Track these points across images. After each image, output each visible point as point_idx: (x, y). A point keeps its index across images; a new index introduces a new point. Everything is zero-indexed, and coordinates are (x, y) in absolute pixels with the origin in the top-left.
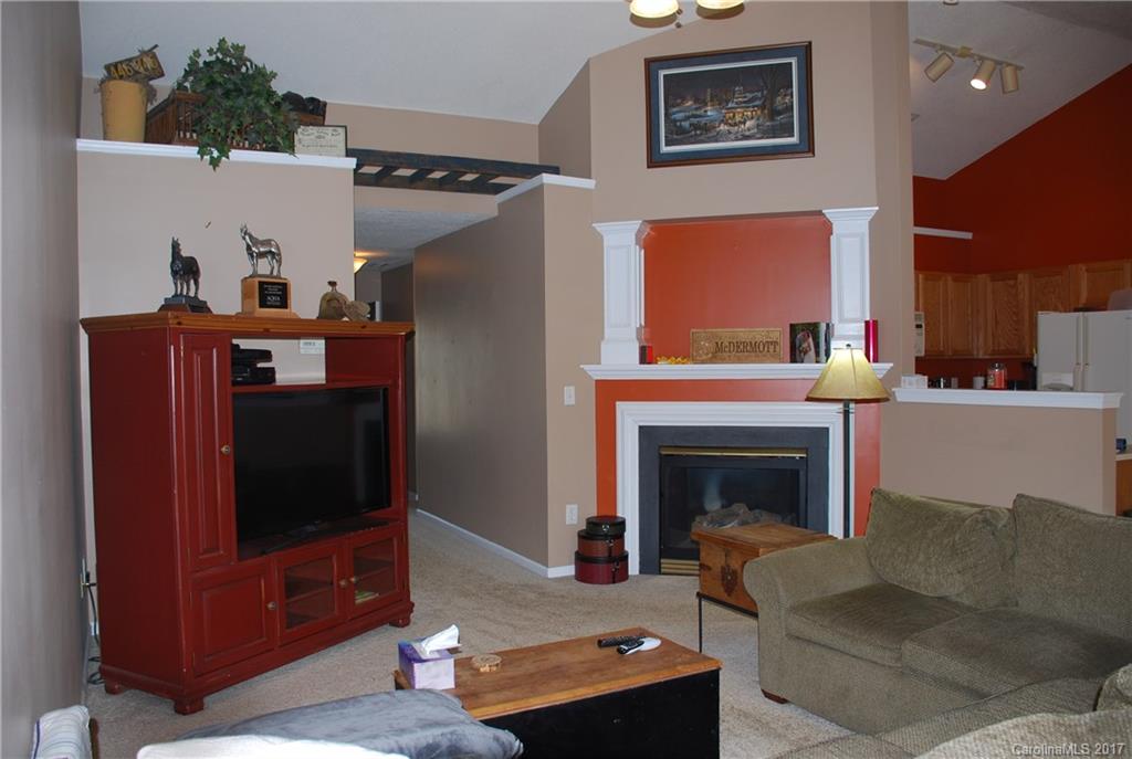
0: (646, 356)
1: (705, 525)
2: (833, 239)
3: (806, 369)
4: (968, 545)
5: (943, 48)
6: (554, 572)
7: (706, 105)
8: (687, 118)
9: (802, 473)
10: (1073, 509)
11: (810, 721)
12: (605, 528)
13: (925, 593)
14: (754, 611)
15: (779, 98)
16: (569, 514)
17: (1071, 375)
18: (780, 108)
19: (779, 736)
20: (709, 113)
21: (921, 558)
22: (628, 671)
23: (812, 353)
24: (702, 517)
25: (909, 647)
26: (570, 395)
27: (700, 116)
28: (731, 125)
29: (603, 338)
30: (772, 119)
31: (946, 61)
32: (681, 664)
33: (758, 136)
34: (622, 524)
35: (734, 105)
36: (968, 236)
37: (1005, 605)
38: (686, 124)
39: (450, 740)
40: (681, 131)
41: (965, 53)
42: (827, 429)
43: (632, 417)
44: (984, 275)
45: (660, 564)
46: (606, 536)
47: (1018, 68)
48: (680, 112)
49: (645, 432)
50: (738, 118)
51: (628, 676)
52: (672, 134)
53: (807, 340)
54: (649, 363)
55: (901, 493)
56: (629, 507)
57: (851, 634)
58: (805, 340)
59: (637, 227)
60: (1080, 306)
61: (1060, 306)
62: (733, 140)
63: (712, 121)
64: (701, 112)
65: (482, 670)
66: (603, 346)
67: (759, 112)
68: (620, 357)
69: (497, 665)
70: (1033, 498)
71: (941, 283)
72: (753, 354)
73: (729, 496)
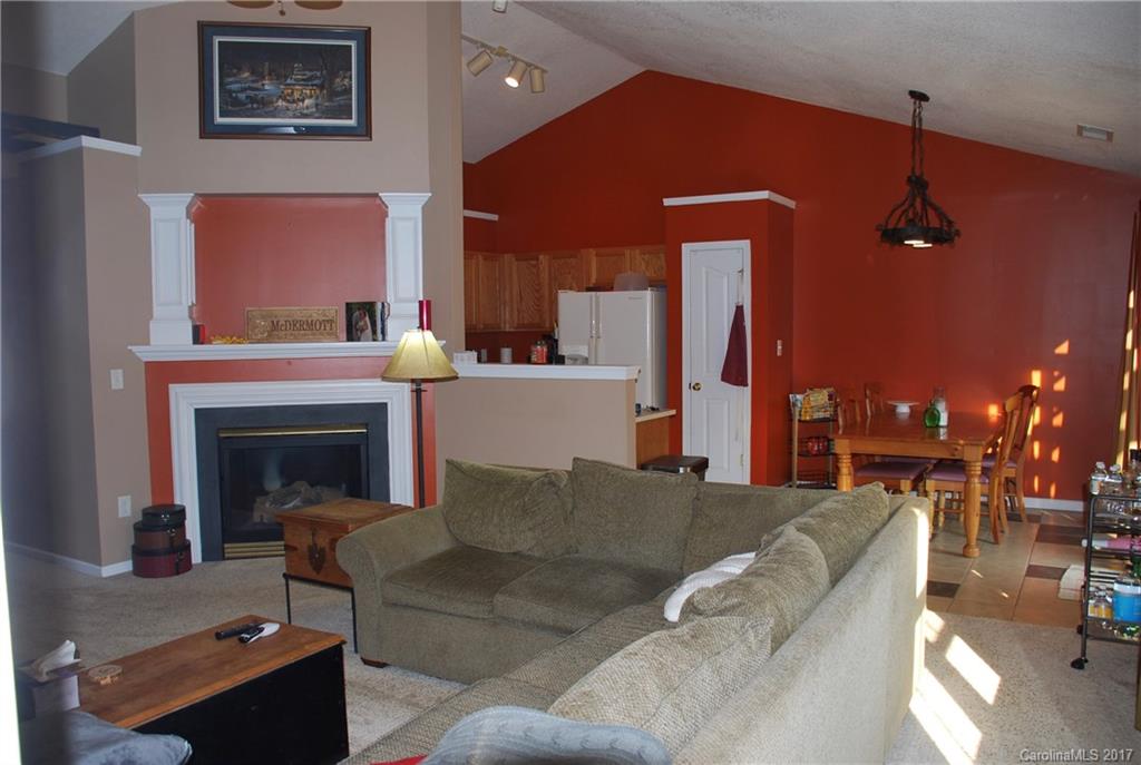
0: (199, 336)
1: (267, 505)
2: (388, 222)
3: (364, 347)
4: (537, 505)
5: (483, 45)
6: (108, 571)
7: (263, 78)
8: (243, 90)
9: (363, 448)
10: (618, 467)
11: (412, 680)
12: (165, 518)
13: (500, 550)
14: (350, 585)
15: (338, 80)
16: (123, 506)
17: (586, 347)
18: (339, 89)
19: (388, 698)
20: (267, 87)
21: (496, 520)
22: (259, 658)
23: (369, 331)
24: (263, 498)
25: (499, 598)
26: (117, 379)
27: (257, 89)
28: (288, 101)
29: (152, 317)
30: (330, 100)
31: (486, 58)
32: (307, 643)
33: (317, 115)
34: (181, 512)
35: (293, 82)
36: (495, 217)
37: (569, 553)
38: (242, 96)
39: (123, 756)
40: (236, 102)
41: (501, 53)
42: (386, 404)
43: (186, 402)
44: (509, 255)
45: (223, 548)
46: (166, 527)
47: (543, 71)
48: (236, 82)
49: (202, 416)
50: (296, 95)
51: (259, 663)
52: (227, 104)
53: (363, 318)
54: (202, 343)
55: (472, 463)
56: (187, 493)
57: (445, 594)
58: (362, 318)
59: (189, 199)
60: (591, 285)
61: (574, 285)
62: (290, 117)
63: (269, 96)
64: (258, 85)
65: (103, 682)
66: (152, 325)
67: (318, 92)
68: (171, 337)
69: (119, 675)
70: (587, 461)
71: (474, 261)
72: (310, 332)
73: (289, 475)
